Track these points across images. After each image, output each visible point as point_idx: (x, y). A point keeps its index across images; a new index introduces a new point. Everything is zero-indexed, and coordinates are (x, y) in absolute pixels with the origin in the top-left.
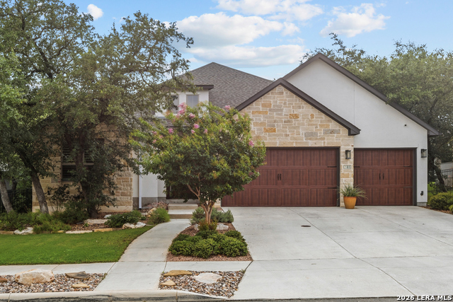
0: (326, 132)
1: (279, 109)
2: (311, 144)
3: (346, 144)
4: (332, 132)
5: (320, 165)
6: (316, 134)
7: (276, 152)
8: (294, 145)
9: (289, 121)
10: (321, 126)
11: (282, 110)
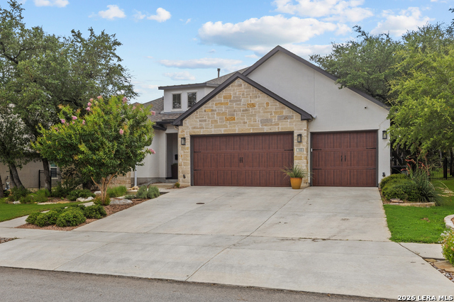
0: (280, 118)
1: (238, 100)
2: (266, 129)
3: (299, 128)
4: (286, 118)
5: (277, 148)
6: (271, 120)
7: (238, 138)
8: (251, 131)
9: (246, 110)
10: (276, 113)
11: (240, 101)
